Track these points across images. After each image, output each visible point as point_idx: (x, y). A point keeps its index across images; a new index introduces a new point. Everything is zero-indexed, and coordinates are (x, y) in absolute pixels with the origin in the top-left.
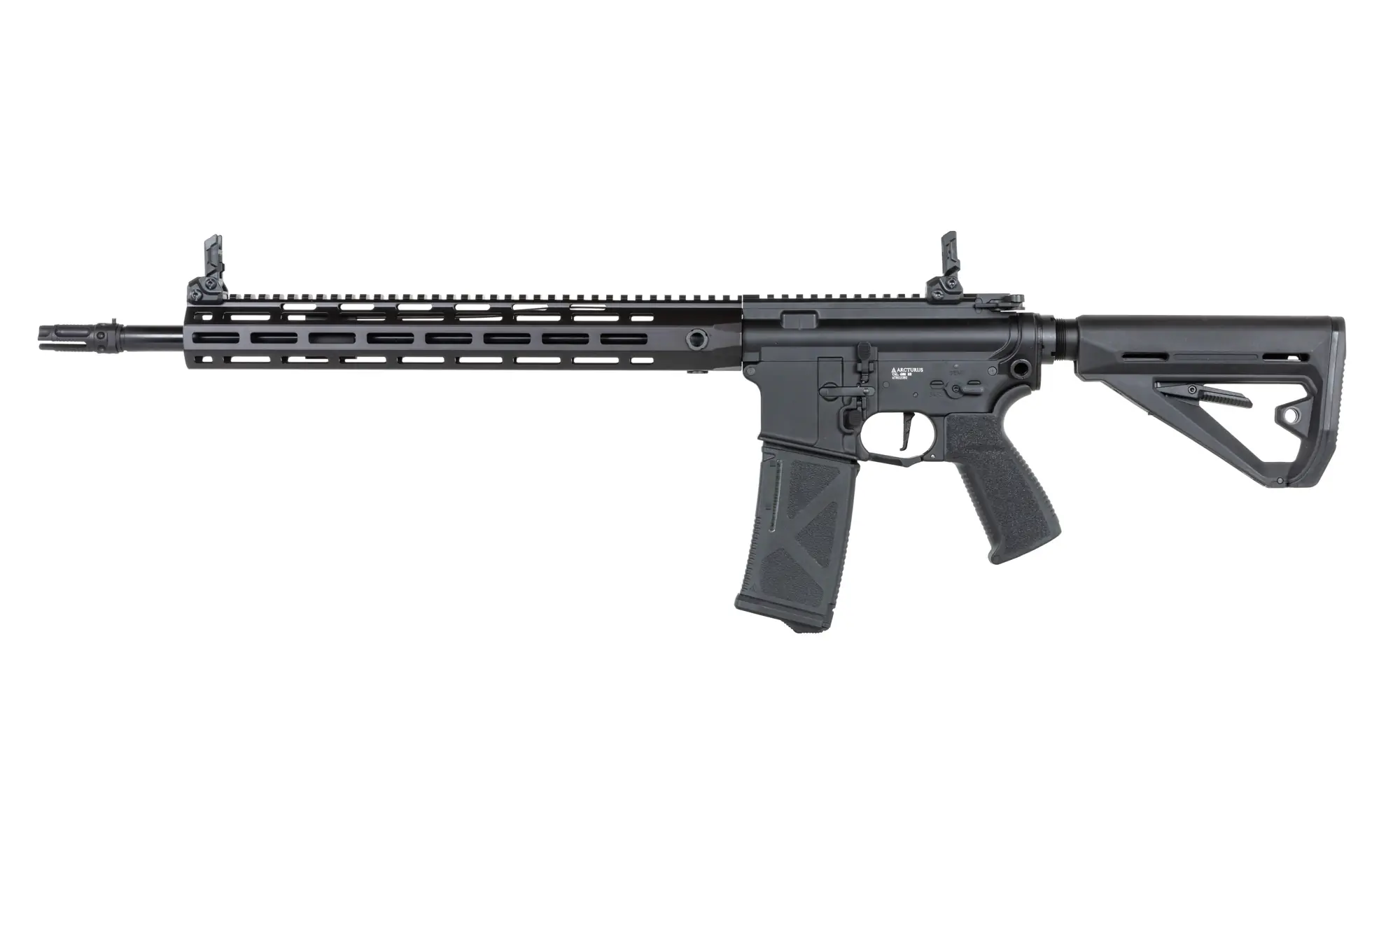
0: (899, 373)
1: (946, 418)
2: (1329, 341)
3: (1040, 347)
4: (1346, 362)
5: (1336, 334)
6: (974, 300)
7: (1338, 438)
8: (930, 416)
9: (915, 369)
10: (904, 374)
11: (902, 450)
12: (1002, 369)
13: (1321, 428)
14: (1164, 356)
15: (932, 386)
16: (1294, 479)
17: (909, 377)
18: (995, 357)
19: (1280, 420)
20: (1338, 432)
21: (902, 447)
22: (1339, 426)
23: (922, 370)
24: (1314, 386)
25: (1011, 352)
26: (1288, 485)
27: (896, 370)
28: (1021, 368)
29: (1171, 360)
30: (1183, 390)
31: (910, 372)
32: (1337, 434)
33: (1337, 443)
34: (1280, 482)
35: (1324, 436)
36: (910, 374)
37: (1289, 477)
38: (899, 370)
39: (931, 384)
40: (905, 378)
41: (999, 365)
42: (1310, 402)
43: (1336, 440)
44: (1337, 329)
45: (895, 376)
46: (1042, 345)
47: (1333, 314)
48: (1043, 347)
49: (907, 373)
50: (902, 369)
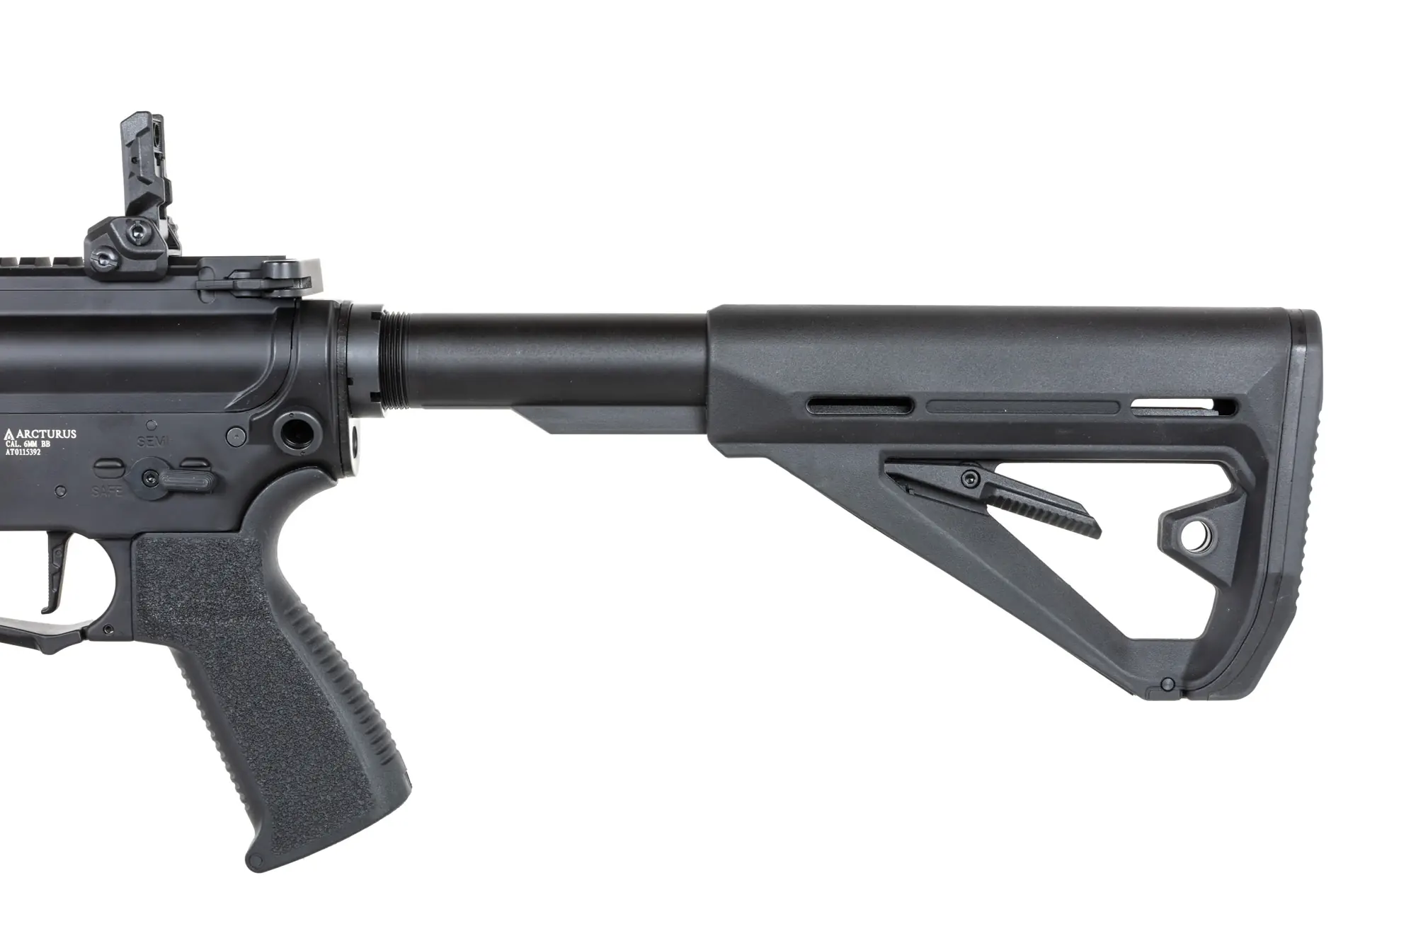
0: (21, 441)
1: (135, 543)
2: (1286, 367)
3: (342, 382)
4: (1322, 416)
5: (1300, 350)
6: (196, 272)
7: (1301, 589)
8: (104, 540)
9: (58, 433)
10: (34, 444)
11: (45, 612)
12: (258, 432)
13: (1261, 567)
14: (906, 403)
15: (97, 470)
16: (1197, 683)
17: (43, 450)
18: (240, 406)
19: (1169, 542)
20: (1303, 576)
21: (46, 604)
22: (1304, 563)
23: (73, 434)
24: (1247, 472)
25: (275, 395)
26: (1185, 693)
27: (15, 434)
28: (298, 432)
29: (920, 415)
30: (949, 477)
31: (46, 438)
32: (1299, 582)
33: (1298, 602)
34: (1167, 688)
35: (1270, 587)
36: (46, 444)
37: (1189, 677)
38: (20, 434)
39: (95, 467)
40: (34, 452)
41: (251, 423)
42: (1238, 506)
43: (1297, 595)
44: (1302, 342)
45: (13, 450)
46: (345, 375)
47: (1292, 303)
48: (349, 381)
49: (39, 441)
50: (27, 432)
